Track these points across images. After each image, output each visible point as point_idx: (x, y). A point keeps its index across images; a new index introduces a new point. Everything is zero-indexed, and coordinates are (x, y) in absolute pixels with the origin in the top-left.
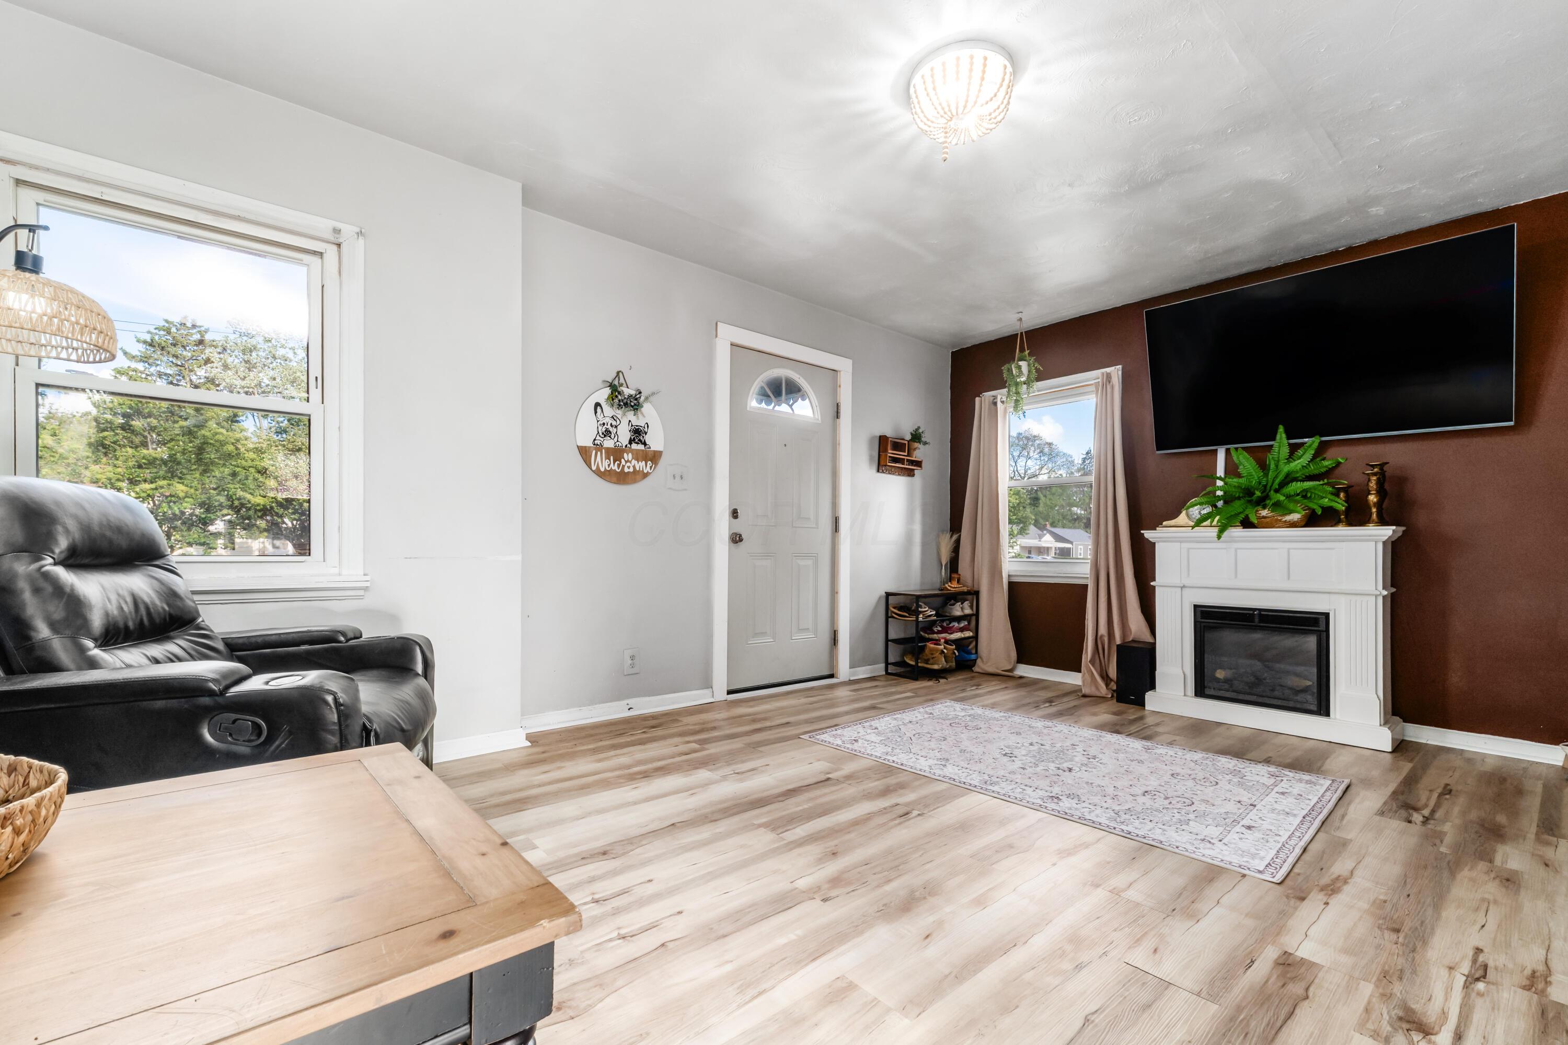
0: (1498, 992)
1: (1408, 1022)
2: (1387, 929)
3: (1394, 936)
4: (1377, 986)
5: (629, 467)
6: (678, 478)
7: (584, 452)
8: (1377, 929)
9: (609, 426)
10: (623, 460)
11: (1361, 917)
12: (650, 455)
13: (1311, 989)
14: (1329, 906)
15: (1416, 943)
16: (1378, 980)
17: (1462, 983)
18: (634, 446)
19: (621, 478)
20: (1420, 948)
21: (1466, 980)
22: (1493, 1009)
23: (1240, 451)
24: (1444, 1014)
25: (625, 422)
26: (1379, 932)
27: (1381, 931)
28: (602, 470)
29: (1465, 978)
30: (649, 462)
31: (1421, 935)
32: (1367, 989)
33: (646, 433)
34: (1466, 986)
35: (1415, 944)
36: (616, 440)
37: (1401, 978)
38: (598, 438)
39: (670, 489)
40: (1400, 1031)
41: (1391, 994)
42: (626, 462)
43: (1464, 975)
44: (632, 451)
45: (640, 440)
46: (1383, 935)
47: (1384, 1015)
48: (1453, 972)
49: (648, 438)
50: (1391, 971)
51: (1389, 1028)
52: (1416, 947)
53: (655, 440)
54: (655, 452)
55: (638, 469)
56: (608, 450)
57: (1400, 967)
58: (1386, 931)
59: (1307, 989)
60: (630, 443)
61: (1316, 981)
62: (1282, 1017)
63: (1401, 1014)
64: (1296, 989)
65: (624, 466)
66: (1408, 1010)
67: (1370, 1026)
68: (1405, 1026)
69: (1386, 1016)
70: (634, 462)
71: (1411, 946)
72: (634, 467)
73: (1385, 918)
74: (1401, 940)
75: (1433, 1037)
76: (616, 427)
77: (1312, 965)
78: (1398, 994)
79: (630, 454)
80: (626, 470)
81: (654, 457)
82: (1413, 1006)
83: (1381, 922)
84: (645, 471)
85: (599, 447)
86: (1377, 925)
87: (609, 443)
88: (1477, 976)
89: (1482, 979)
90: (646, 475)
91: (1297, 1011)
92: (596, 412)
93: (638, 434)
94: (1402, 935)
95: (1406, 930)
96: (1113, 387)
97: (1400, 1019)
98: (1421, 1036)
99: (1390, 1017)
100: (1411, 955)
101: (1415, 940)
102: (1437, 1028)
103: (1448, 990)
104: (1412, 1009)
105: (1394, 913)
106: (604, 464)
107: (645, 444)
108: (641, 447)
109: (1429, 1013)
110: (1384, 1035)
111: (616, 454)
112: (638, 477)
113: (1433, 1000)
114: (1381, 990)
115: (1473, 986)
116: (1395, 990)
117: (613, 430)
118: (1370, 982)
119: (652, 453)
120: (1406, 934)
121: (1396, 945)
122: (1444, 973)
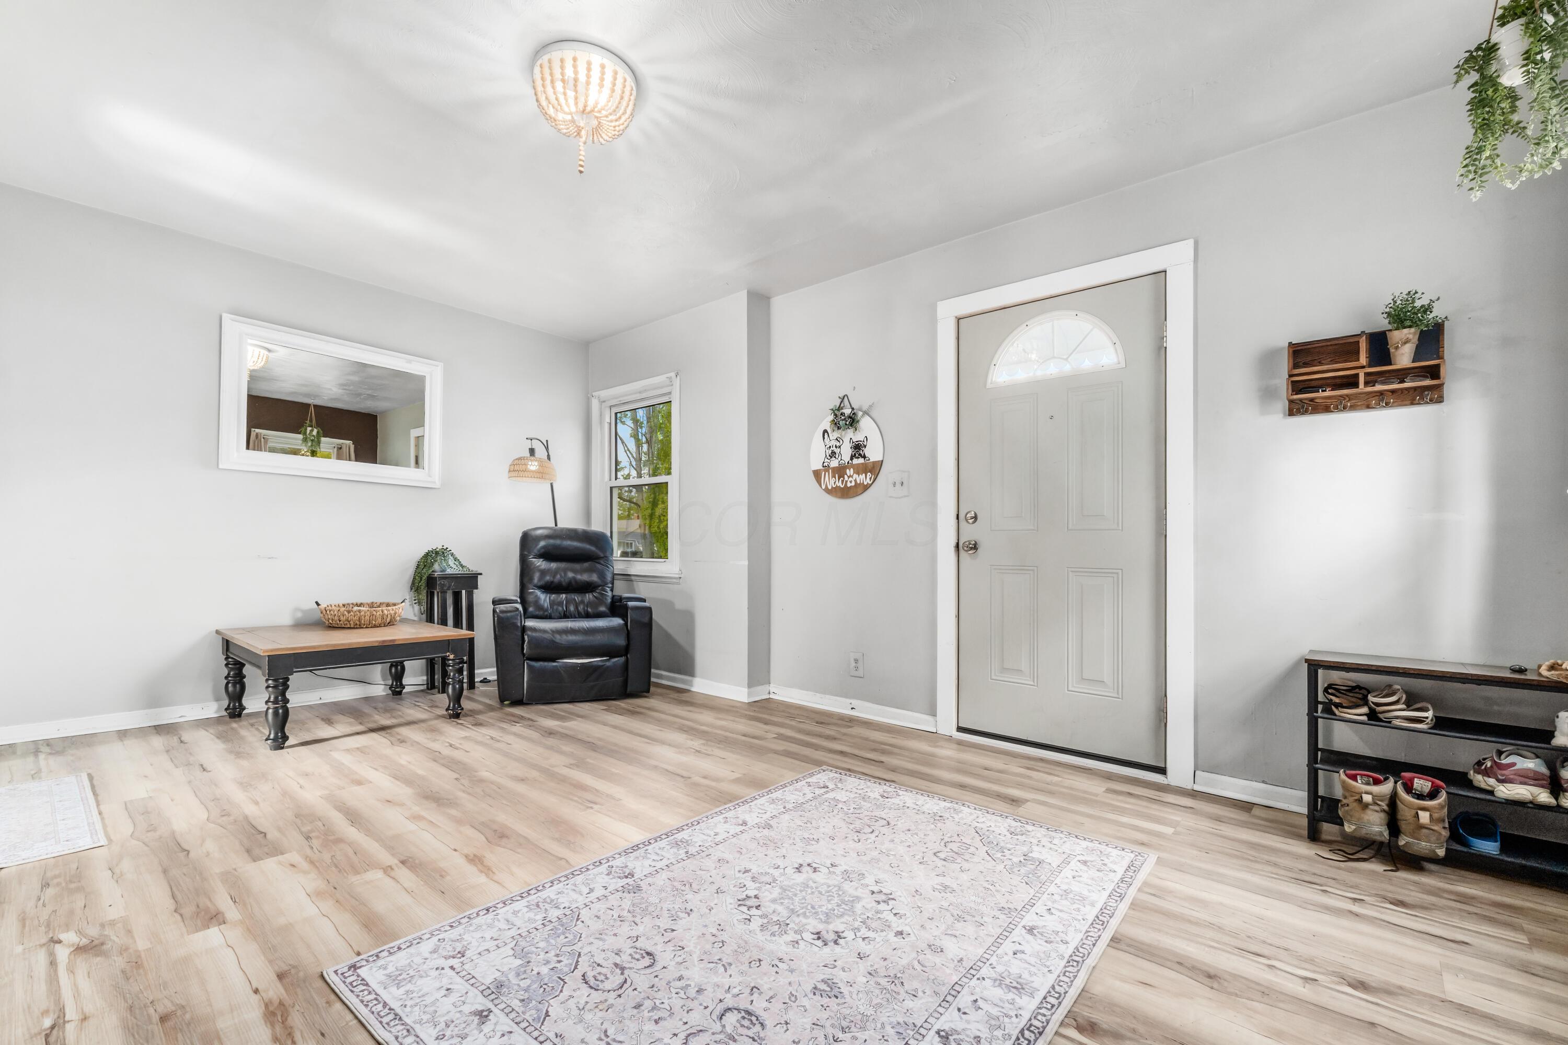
0: (28, 1029)
1: (95, 946)
2: (173, 1013)
3: (161, 1009)
4: (137, 951)
5: (851, 482)
6: (898, 485)
7: (817, 474)
8: (184, 1003)
9: (834, 448)
10: (846, 476)
11: (211, 1005)
12: (870, 466)
13: (179, 918)
14: (251, 992)
15: (134, 1021)
16: (140, 956)
17: (67, 1011)
18: (855, 461)
19: (845, 493)
20: (127, 1017)
21: (64, 1017)
22: (29, 1008)
24: (71, 970)
25: (847, 440)
26: (178, 1002)
27: (177, 1005)
28: (830, 487)
29: (67, 1018)
30: (869, 474)
31: (137, 1036)
32: (142, 944)
33: (865, 447)
34: (62, 1011)
35: (135, 1018)
36: (839, 459)
37: (123, 972)
38: (826, 460)
39: (891, 497)
40: (97, 937)
41: (121, 954)
42: (849, 477)
43: (69, 1021)
44: (853, 466)
45: (860, 455)
46: (172, 1002)
47: (115, 938)
48: (81, 1017)
49: (867, 451)
50: (135, 971)
51: (106, 933)
52: (131, 1015)
53: (873, 453)
54: (874, 463)
55: (858, 482)
56: (833, 469)
57: (131, 980)
58: (173, 1008)
59: (181, 915)
60: (852, 459)
61: (182, 924)
62: (177, 893)
63: (105, 947)
64: (188, 910)
65: (846, 481)
66: (104, 954)
67: (120, 925)
68: (96, 942)
69: (114, 938)
70: (855, 476)
71: (137, 1011)
72: (855, 481)
73: (189, 1024)
74: (151, 1011)
75: (72, 949)
76: (840, 447)
77: (197, 930)
78: (116, 958)
79: (852, 470)
80: (849, 485)
81: (874, 469)
82: (99, 959)
83: (188, 1016)
84: (865, 483)
85: (826, 468)
86: (188, 1009)
87: (834, 463)
88: (55, 1032)
89: (48, 1032)
90: (866, 488)
91: (172, 901)
92: (824, 438)
93: (858, 448)
94: (155, 1018)
95: (156, 1028)
97: (102, 944)
98: (81, 945)
99: (110, 939)
100: (130, 1002)
101: (139, 1023)
102: (72, 956)
103: (77, 994)
104: (98, 956)
105: (185, 1041)
106: (831, 482)
107: (864, 457)
108: (861, 461)
109: (84, 963)
110: (106, 927)
111: (840, 472)
112: (860, 490)
113: (86, 975)
114: (131, 951)
115: (56, 1016)
116: (121, 958)
117: (837, 451)
118: (144, 951)
119: (871, 464)
120: (151, 1023)
121: (151, 1000)
122: (89, 1008)
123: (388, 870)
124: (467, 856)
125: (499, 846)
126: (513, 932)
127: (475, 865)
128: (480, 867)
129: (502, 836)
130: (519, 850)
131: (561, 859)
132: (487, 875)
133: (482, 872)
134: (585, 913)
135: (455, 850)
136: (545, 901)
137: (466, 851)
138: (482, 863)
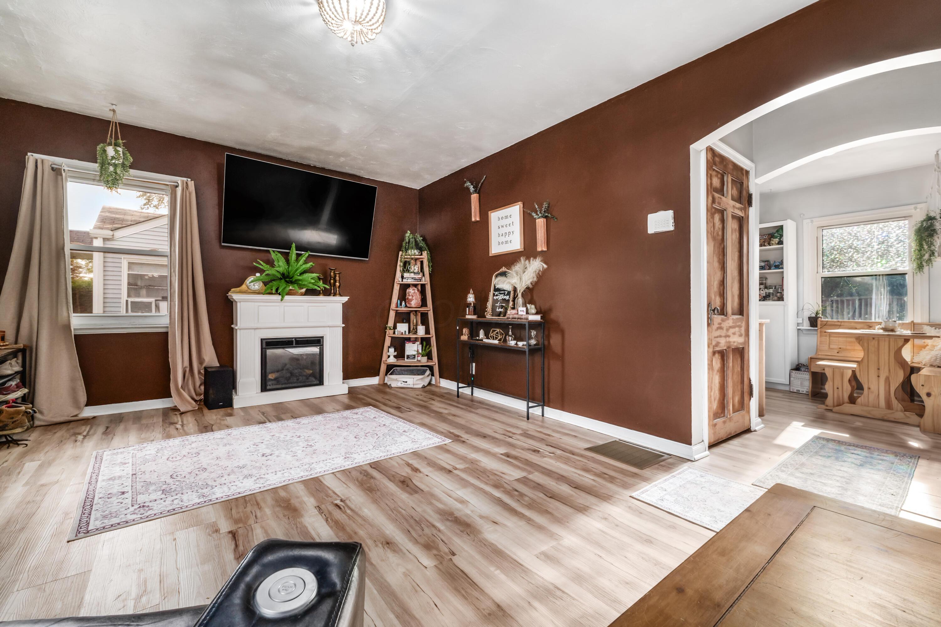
23: (277, 253)
96: (190, 194)
123: (456, 469)
124: (420, 472)
125: (404, 477)
126: (397, 445)
127: (415, 468)
128: (413, 467)
129: (403, 482)
130: (394, 473)
131: (373, 468)
132: (408, 463)
133: (411, 465)
134: (371, 447)
135: (427, 476)
136: (385, 452)
137: (421, 475)
138: (412, 468)
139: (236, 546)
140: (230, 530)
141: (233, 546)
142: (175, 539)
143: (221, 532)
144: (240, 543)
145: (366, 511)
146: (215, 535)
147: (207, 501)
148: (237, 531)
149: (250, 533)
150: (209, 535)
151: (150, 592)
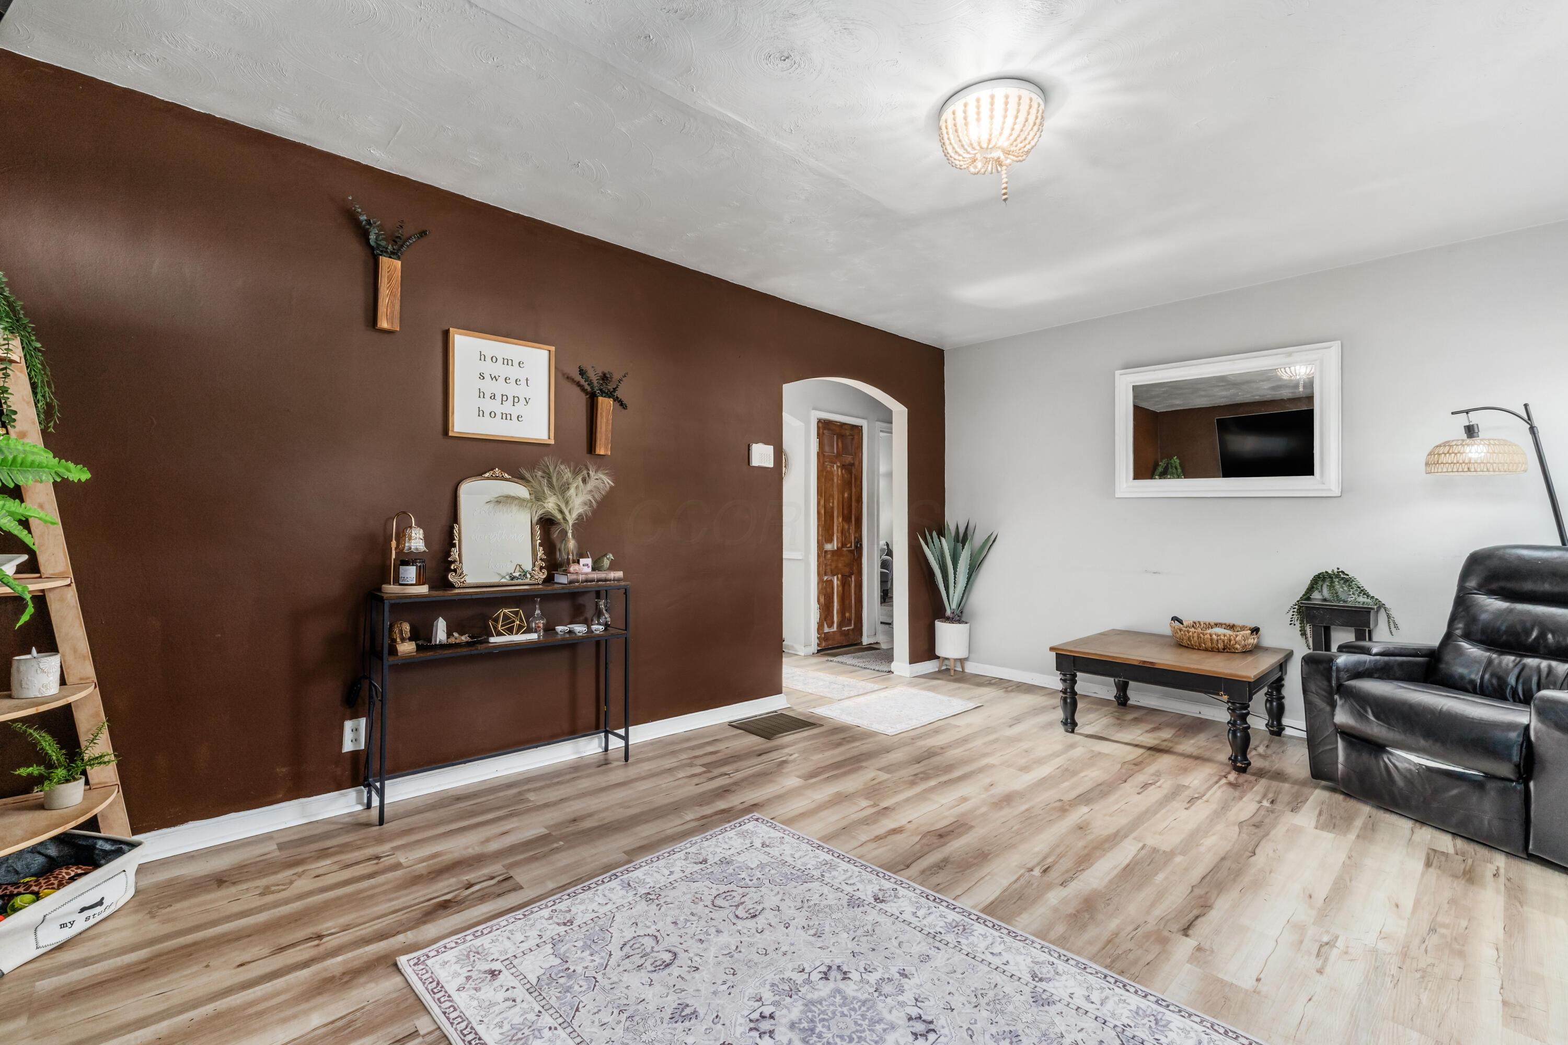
139: (1197, 917)
140: (1184, 938)
141: (1199, 920)
142: (1258, 980)
143: (1196, 943)
144: (1191, 916)
145: (1036, 849)
146: (1207, 947)
147: (1164, 1004)
148: (1178, 931)
149: (1169, 917)
150: (1212, 951)
151: (1316, 941)
